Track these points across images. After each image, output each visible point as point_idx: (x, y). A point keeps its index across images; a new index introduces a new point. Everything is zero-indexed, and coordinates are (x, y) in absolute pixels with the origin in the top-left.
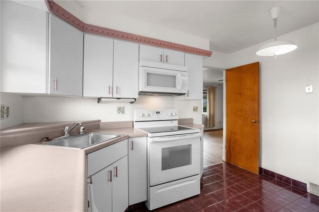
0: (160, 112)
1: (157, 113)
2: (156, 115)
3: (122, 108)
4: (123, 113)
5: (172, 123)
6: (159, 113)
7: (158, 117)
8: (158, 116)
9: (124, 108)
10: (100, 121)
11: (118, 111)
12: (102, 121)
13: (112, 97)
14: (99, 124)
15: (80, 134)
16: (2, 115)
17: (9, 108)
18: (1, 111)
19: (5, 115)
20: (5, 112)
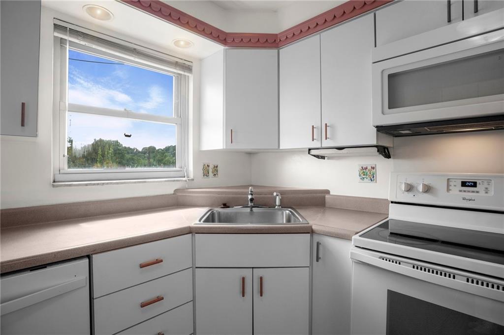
0: (478, 182)
1: (464, 184)
2: (461, 191)
3: (369, 168)
4: (373, 178)
6: (475, 186)
7: (464, 199)
8: (468, 195)
9: (373, 168)
10: (328, 192)
11: (360, 176)
12: (331, 193)
13: (319, 146)
14: (325, 197)
15: (275, 207)
16: (206, 174)
17: (217, 167)
18: (203, 169)
19: (211, 174)
20: (210, 171)
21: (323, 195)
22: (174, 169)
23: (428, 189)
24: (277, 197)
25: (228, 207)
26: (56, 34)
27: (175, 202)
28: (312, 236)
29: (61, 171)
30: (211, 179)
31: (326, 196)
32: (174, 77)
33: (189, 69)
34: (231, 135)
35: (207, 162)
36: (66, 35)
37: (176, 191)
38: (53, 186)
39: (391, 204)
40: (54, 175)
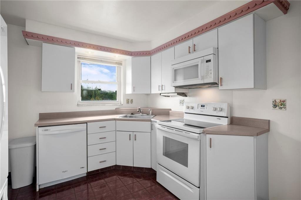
0: (205, 105)
1: (202, 106)
2: (201, 108)
4: (183, 104)
5: (219, 120)
6: (204, 107)
8: (202, 110)
9: (183, 100)
10: (171, 110)
12: (172, 110)
13: (161, 92)
16: (128, 102)
17: (132, 100)
18: (127, 101)
19: (130, 103)
20: (130, 101)
21: (168, 111)
22: (116, 101)
23: (193, 108)
24: (151, 111)
25: (133, 114)
26: (78, 60)
27: (116, 112)
28: (151, 122)
29: (80, 101)
30: (130, 104)
31: (170, 111)
32: (116, 67)
33: (121, 64)
34: (134, 89)
35: (128, 98)
36: (81, 59)
37: (116, 109)
38: (78, 106)
39: (185, 114)
40: (78, 103)
